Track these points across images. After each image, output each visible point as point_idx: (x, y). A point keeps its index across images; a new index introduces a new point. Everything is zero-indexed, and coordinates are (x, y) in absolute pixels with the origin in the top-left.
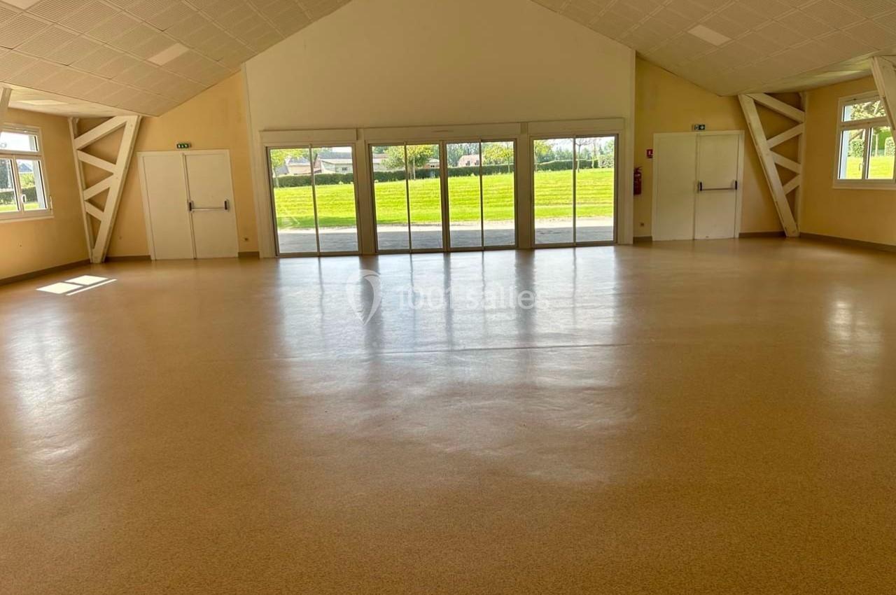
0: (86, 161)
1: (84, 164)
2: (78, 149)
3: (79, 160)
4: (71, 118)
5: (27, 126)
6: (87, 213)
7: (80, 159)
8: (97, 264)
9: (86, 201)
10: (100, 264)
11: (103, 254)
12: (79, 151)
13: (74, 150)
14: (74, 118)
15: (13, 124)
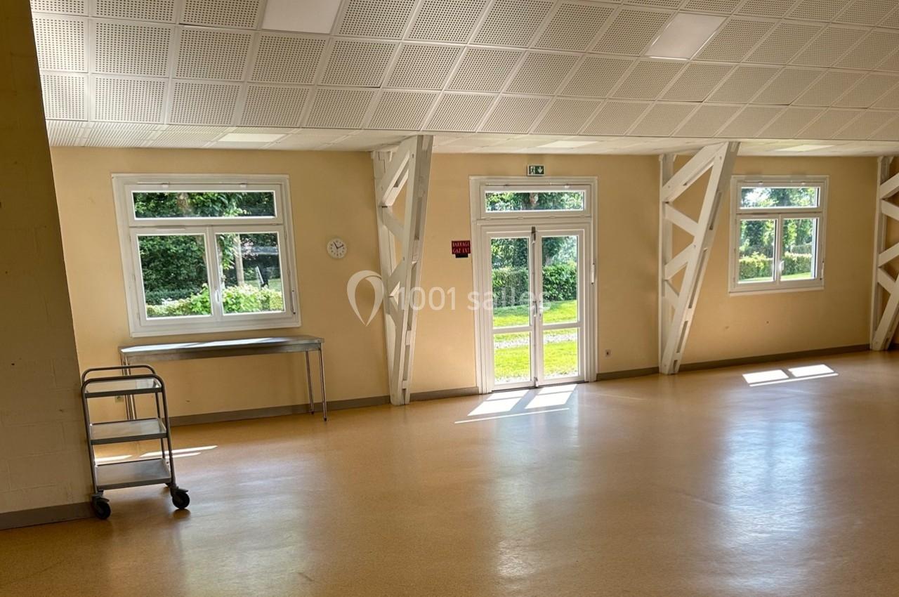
0: (890, 215)
1: (889, 219)
2: (884, 199)
3: (881, 214)
4: (881, 158)
5: (808, 176)
6: (878, 284)
7: (884, 212)
8: (876, 351)
9: (880, 267)
10: (880, 351)
11: (887, 340)
12: (883, 201)
13: (878, 199)
14: (885, 157)
15: (789, 176)
